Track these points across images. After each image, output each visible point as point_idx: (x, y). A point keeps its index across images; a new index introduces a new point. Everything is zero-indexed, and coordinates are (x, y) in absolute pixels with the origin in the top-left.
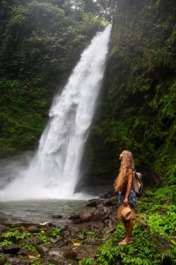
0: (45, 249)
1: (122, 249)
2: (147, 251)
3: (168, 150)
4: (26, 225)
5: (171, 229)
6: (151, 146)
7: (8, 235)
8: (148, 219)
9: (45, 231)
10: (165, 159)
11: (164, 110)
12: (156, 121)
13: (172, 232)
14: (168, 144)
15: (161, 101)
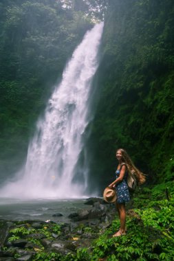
0: (48, 243)
1: (116, 240)
2: (139, 241)
3: (164, 146)
4: (31, 222)
5: (164, 222)
6: (147, 143)
7: (15, 230)
8: (142, 213)
9: (48, 227)
10: (162, 156)
11: (158, 107)
12: (151, 118)
13: (164, 225)
14: (164, 140)
15: (155, 97)
